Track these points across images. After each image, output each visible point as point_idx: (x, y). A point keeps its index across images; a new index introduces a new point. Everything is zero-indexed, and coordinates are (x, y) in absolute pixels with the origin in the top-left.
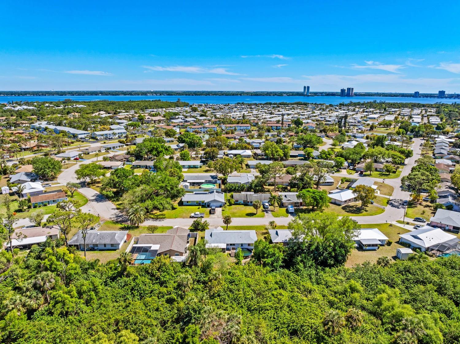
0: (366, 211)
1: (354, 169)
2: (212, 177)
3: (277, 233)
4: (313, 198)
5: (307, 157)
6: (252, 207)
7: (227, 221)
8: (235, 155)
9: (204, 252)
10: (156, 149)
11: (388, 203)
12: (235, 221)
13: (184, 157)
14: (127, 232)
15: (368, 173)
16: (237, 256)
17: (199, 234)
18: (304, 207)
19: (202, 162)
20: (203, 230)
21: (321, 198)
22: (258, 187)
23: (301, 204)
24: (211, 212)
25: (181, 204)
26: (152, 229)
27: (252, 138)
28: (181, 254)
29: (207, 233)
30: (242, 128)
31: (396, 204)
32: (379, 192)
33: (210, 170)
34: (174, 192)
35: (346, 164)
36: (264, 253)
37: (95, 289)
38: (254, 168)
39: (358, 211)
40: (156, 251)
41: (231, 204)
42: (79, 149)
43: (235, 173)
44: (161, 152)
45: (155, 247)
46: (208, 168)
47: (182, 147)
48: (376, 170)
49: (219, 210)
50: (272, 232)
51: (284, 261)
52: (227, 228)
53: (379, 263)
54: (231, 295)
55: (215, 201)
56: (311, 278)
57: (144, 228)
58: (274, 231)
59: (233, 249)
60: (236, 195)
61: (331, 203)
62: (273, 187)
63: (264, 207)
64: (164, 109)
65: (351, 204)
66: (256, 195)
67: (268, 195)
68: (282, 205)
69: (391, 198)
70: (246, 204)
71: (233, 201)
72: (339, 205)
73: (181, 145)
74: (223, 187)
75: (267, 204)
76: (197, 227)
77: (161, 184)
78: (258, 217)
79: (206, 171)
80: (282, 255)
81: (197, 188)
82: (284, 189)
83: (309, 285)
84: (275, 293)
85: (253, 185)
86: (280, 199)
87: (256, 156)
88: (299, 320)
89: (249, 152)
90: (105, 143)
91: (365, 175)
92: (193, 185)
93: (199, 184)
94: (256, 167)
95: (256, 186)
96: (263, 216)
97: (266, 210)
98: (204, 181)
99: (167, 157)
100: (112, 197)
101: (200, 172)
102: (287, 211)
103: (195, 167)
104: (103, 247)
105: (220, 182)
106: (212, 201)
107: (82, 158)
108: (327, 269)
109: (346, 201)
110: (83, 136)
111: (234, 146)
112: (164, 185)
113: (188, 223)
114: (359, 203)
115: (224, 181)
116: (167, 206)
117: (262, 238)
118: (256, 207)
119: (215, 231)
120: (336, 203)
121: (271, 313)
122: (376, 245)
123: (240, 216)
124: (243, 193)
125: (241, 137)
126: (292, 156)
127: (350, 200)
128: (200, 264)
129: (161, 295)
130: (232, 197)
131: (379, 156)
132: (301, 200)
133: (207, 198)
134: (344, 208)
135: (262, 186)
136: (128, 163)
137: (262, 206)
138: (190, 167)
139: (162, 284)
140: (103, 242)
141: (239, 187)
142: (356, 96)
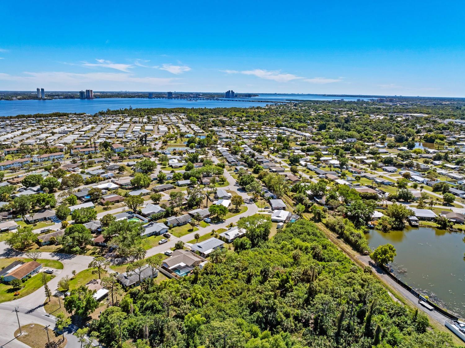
0: (241, 210)
3: (227, 235)
8: (105, 189)
11: (244, 202)
24: (168, 237)
50: (222, 235)
60: (170, 221)
70: (178, 225)
78: (196, 230)
96: (198, 229)
102: (206, 222)
106: (162, 230)
114: (234, 207)
123: (187, 234)
125: (73, 168)
130: (167, 223)
142: (96, 98)
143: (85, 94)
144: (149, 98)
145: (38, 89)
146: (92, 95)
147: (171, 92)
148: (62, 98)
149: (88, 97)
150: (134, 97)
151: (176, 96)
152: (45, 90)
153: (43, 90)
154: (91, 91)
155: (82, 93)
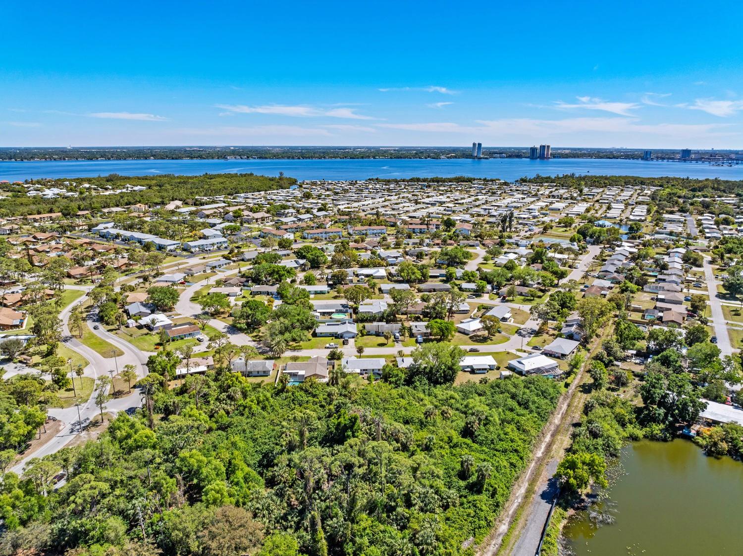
0: (491, 340)
1: (497, 294)
2: (343, 306)
3: (403, 361)
4: (439, 328)
5: (448, 278)
6: (383, 338)
7: (360, 350)
8: (367, 276)
9: (344, 375)
10: (278, 273)
11: (516, 332)
12: (367, 351)
13: (308, 281)
14: (273, 361)
15: (511, 298)
16: (369, 379)
17: (336, 362)
18: (433, 337)
19: (329, 285)
20: (339, 358)
21: (447, 329)
22: (389, 317)
23: (431, 334)
24: (345, 343)
25: (315, 335)
26: (295, 359)
27: (388, 248)
28: (324, 377)
29: (343, 362)
30: (375, 231)
31: (524, 333)
32: (513, 320)
33: (339, 297)
34: (308, 324)
35: (489, 287)
36: (390, 374)
37: (267, 400)
38: (387, 293)
39: (484, 340)
40: (303, 375)
41: (363, 335)
42: (177, 268)
43: (367, 301)
44: (283, 275)
45: (301, 373)
46: (336, 294)
47: (303, 265)
48: (521, 294)
49: (351, 341)
50: (399, 359)
51: (405, 380)
52: (360, 357)
53: (481, 382)
54: (365, 402)
55: (348, 332)
56: (424, 392)
57: (286, 358)
58: (401, 359)
59: (366, 373)
60: (368, 325)
61: (459, 332)
62: (405, 317)
63: (395, 338)
64: (263, 193)
65: (479, 333)
66: (387, 326)
67: (399, 325)
68: (412, 335)
69: (522, 326)
70: (378, 334)
71: (365, 332)
72: (468, 335)
73: (302, 261)
74: (354, 316)
75: (397, 334)
76: (334, 356)
77: (297, 317)
78: (389, 347)
79: (335, 297)
80: (403, 376)
81: (327, 318)
82: (417, 319)
83: (422, 395)
84: (396, 400)
85: (385, 315)
86: (410, 329)
87: (390, 277)
88: (410, 414)
89: (382, 272)
90: (204, 258)
91: (507, 301)
92: (324, 315)
93: (330, 314)
94: (390, 292)
95: (388, 316)
96: (393, 346)
97: (396, 340)
98: (334, 310)
99: (289, 280)
100: (245, 329)
101: (328, 299)
102: (417, 341)
103: (322, 293)
104: (256, 374)
105: (351, 310)
106: (345, 332)
107: (188, 282)
108: (438, 386)
109: (474, 331)
110: (172, 247)
111: (366, 263)
112: (299, 318)
113: (325, 353)
114: (486, 333)
115: (355, 311)
116: (304, 338)
117: (391, 364)
118: (387, 338)
119: (350, 359)
120: (464, 332)
121: (393, 411)
122: (485, 369)
123: (371, 347)
124: (375, 324)
125: (374, 247)
126: (432, 277)
127: (478, 330)
128: (340, 383)
129: (315, 403)
130: (364, 327)
131: (528, 277)
132: (429, 331)
133: (339, 329)
134: (471, 338)
135: (395, 316)
136: (246, 288)
137: (393, 337)
138: (316, 293)
139: (314, 396)
140: (257, 370)
141: (370, 317)
142: (554, 157)
143: (538, 151)
144: (643, 159)
145: (474, 144)
146: (547, 154)
147: (690, 149)
148: (504, 158)
149: (542, 157)
150: (617, 158)
151: (698, 156)
152: (483, 146)
153: (480, 145)
154: (548, 147)
155: (533, 150)
